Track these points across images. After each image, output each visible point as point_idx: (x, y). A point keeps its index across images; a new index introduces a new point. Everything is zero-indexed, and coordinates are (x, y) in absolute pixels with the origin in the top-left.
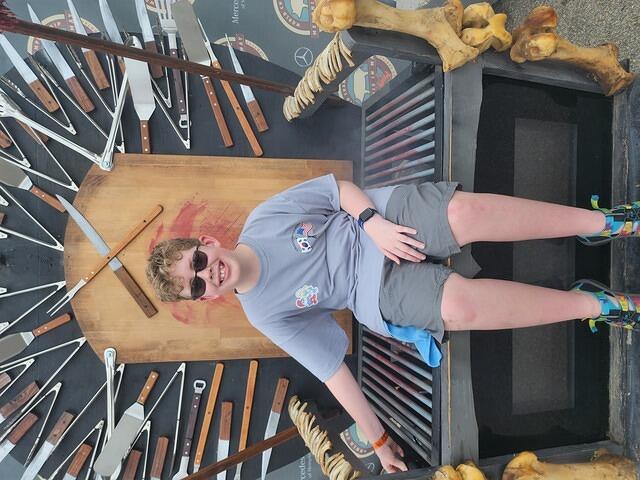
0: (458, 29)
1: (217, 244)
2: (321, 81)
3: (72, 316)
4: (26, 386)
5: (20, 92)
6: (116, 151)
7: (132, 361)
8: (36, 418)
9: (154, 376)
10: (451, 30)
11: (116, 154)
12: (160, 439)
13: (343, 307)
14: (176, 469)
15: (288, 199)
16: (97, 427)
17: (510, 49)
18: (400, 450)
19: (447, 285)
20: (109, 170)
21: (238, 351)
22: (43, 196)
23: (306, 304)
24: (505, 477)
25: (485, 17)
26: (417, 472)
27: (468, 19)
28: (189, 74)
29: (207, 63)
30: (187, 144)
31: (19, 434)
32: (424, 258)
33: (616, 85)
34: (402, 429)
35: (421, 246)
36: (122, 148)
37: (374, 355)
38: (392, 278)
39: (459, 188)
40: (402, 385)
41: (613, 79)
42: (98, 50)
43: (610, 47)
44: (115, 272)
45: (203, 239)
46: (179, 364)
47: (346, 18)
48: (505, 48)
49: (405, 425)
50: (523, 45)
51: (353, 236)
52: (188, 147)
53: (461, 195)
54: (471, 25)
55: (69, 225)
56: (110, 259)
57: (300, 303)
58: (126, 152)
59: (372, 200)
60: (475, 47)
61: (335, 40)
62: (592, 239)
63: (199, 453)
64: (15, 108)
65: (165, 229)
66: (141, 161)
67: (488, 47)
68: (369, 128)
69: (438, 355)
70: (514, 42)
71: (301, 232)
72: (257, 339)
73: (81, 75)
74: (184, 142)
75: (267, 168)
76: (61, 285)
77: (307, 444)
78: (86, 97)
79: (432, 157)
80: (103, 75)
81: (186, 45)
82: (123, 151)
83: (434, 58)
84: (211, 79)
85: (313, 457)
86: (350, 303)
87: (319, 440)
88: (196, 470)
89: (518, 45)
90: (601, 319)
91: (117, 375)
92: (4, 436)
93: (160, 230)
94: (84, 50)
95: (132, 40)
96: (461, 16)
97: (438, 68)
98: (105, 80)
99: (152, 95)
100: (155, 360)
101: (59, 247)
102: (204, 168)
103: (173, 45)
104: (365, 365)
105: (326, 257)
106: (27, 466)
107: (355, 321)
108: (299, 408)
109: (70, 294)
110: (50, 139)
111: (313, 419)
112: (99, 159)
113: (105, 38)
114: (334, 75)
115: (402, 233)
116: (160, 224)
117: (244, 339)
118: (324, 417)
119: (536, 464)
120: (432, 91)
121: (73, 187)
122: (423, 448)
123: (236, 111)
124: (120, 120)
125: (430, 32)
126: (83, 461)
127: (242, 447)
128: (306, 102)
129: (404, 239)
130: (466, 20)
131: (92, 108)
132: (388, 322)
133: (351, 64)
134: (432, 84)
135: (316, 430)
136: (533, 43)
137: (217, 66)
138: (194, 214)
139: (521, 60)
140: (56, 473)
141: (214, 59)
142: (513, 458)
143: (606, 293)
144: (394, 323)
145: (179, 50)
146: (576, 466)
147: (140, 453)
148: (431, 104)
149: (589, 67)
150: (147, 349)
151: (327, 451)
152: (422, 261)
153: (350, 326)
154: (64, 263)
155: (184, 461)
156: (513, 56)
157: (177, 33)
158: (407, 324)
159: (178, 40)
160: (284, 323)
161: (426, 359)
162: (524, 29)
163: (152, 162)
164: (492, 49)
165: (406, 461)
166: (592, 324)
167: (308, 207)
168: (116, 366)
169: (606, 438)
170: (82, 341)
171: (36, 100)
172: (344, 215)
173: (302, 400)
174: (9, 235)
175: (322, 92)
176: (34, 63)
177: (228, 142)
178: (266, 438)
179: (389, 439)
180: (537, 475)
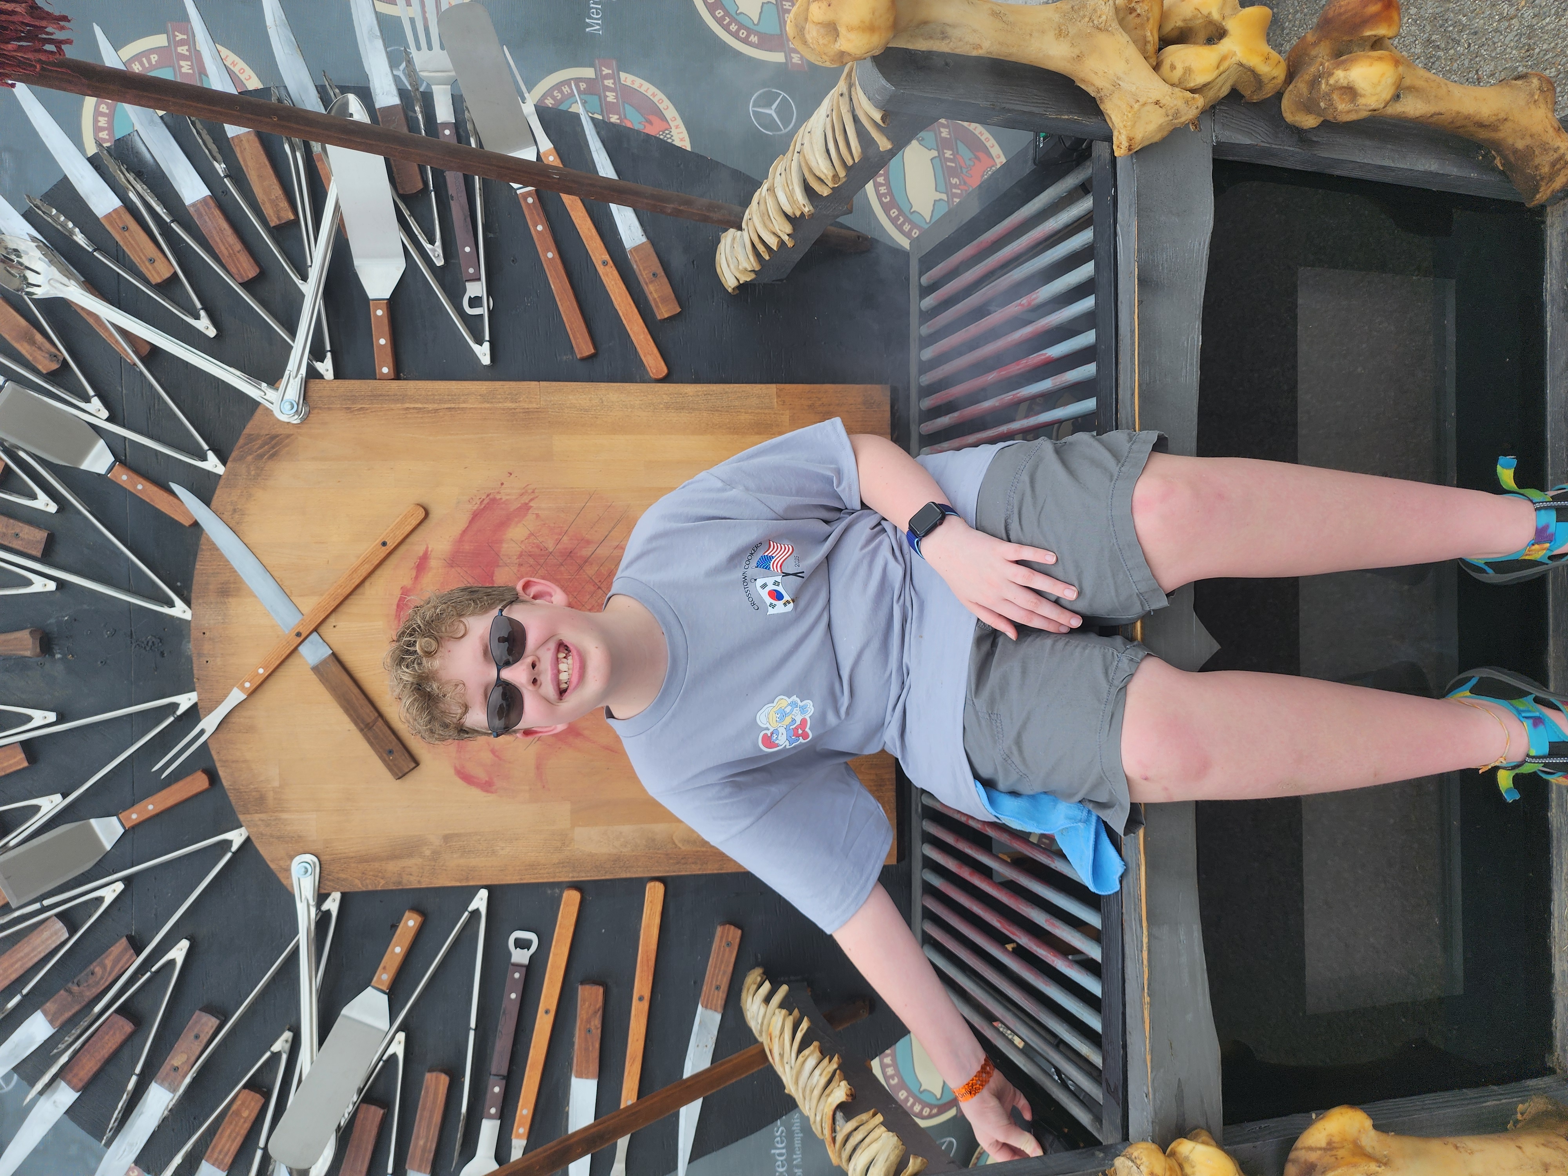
0: (1151, 48)
1: (559, 597)
2: (808, 190)
3: (213, 777)
4: (104, 949)
5: (80, 238)
6: (313, 374)
7: (358, 886)
8: (128, 1027)
9: (411, 922)
10: (1132, 52)
11: (314, 384)
12: (428, 1076)
13: (872, 749)
14: (469, 1151)
15: (729, 484)
16: (276, 1047)
17: (1279, 95)
18: (1022, 1103)
19: (1135, 688)
20: (295, 420)
21: (617, 859)
22: (140, 487)
23: (783, 741)
24: (1291, 1172)
25: (1216, 16)
26: (1064, 1158)
27: (1175, 22)
28: (485, 183)
29: (528, 154)
30: (483, 353)
31: (89, 1066)
32: (1076, 622)
33: (1551, 178)
34: (1028, 1051)
35: (1069, 594)
36: (326, 367)
37: (950, 864)
38: (995, 675)
39: (1161, 446)
40: (1024, 940)
41: (1544, 163)
42: (264, 130)
43: (1535, 82)
44: (316, 669)
45: (526, 586)
46: (472, 892)
47: (871, 28)
48: (1268, 92)
49: (1037, 1043)
50: (1314, 83)
51: (896, 571)
52: (486, 360)
53: (1164, 463)
54: (1182, 37)
55: (204, 555)
56: (301, 638)
57: (768, 741)
58: (337, 376)
59: (939, 482)
60: (1193, 91)
61: (842, 85)
62: (1500, 566)
63: (525, 1110)
64: (69, 275)
65: (433, 563)
66: (375, 397)
67: (1225, 91)
68: (928, 302)
69: (1114, 864)
70: (1290, 76)
71: (764, 563)
72: (660, 829)
73: (226, 191)
74: (476, 347)
75: (680, 408)
76: (185, 701)
77: (790, 1088)
78: (238, 246)
79: (1089, 370)
80: (277, 191)
81: (476, 114)
82: (329, 375)
83: (1089, 123)
84: (538, 194)
85: (805, 1119)
86: (890, 738)
87: (819, 1079)
88: (516, 1153)
89: (1300, 85)
90: (1527, 769)
91: (323, 919)
92: (54, 1070)
93: (422, 565)
94: (232, 130)
95: (346, 105)
96: (1156, 13)
97: (1100, 149)
98: (284, 204)
99: (397, 236)
100: (414, 881)
101: (180, 610)
102: (527, 412)
103: (444, 113)
104: (930, 890)
105: (829, 625)
106: (108, 1144)
107: (902, 783)
108: (767, 1000)
109: (209, 723)
110: (155, 351)
111: (805, 1025)
112: (271, 394)
113: (280, 100)
114: (842, 173)
115: (1018, 562)
116: (420, 550)
117: (627, 829)
118: (831, 1019)
119: (1370, 1138)
120: (1086, 204)
121: (212, 464)
122: (1079, 1096)
123: (600, 269)
124: (320, 301)
125: (1079, 57)
126: (244, 1132)
127: (628, 1096)
128: (773, 243)
129: (1022, 575)
130: (1169, 27)
131: (251, 272)
132: (988, 784)
133: (884, 144)
134: (1084, 189)
135: (812, 1055)
136: (1340, 76)
137: (552, 159)
138: (503, 524)
139: (1309, 121)
140: (178, 1160)
141: (545, 144)
142: (1309, 1124)
143: (1537, 700)
144: (1002, 785)
145: (459, 126)
146: (1471, 1143)
147: (381, 1112)
148: (1085, 237)
149: (1483, 134)
150: (394, 856)
151: (841, 1107)
152: (1072, 631)
153: (891, 795)
154: (191, 647)
155: (489, 1130)
156: (1290, 113)
157: (454, 83)
158: (1037, 788)
159: (458, 102)
160: (728, 790)
161: (1083, 875)
162: (1315, 44)
163: (403, 398)
164: (1234, 96)
165: (1037, 1129)
166: (1505, 780)
167: (780, 503)
168: (321, 898)
169: (1547, 1071)
170: (236, 837)
171: (119, 257)
172: (873, 520)
173: (774, 977)
174: (61, 584)
175: (812, 216)
176: (112, 165)
177: (583, 346)
178: (687, 1073)
179: (997, 1078)
180: (1373, 1167)
